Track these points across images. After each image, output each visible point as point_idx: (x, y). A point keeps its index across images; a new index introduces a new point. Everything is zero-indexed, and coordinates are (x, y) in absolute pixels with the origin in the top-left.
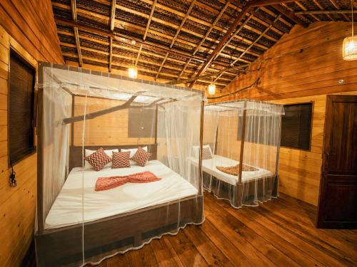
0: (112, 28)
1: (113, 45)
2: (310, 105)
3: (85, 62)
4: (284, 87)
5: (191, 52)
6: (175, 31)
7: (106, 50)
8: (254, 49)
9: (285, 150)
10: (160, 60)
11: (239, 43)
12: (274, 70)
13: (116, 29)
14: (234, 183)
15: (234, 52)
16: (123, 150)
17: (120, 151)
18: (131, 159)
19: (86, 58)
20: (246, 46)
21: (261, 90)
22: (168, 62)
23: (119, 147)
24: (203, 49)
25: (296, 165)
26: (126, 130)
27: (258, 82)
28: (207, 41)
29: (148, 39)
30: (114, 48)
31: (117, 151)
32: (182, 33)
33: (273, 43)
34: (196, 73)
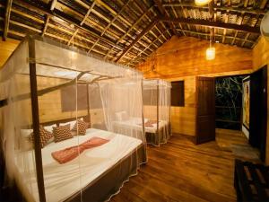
0: (52, 8)
1: (48, 24)
2: (182, 82)
3: (11, 36)
4: (170, 72)
5: (115, 42)
6: (107, 24)
7: (39, 27)
8: (151, 47)
9: (173, 108)
10: (90, 45)
11: (145, 41)
12: (163, 61)
13: (56, 10)
14: (154, 132)
15: (141, 47)
16: (61, 125)
17: (58, 125)
18: (73, 130)
19: (14, 33)
20: (148, 43)
21: (155, 73)
22: (97, 47)
23: (58, 122)
24: (123, 41)
25: (178, 115)
26: (60, 106)
27: (153, 68)
28: (127, 36)
29: (84, 26)
30: (49, 27)
31: (55, 126)
32: (112, 27)
33: (161, 44)
34: (116, 58)
